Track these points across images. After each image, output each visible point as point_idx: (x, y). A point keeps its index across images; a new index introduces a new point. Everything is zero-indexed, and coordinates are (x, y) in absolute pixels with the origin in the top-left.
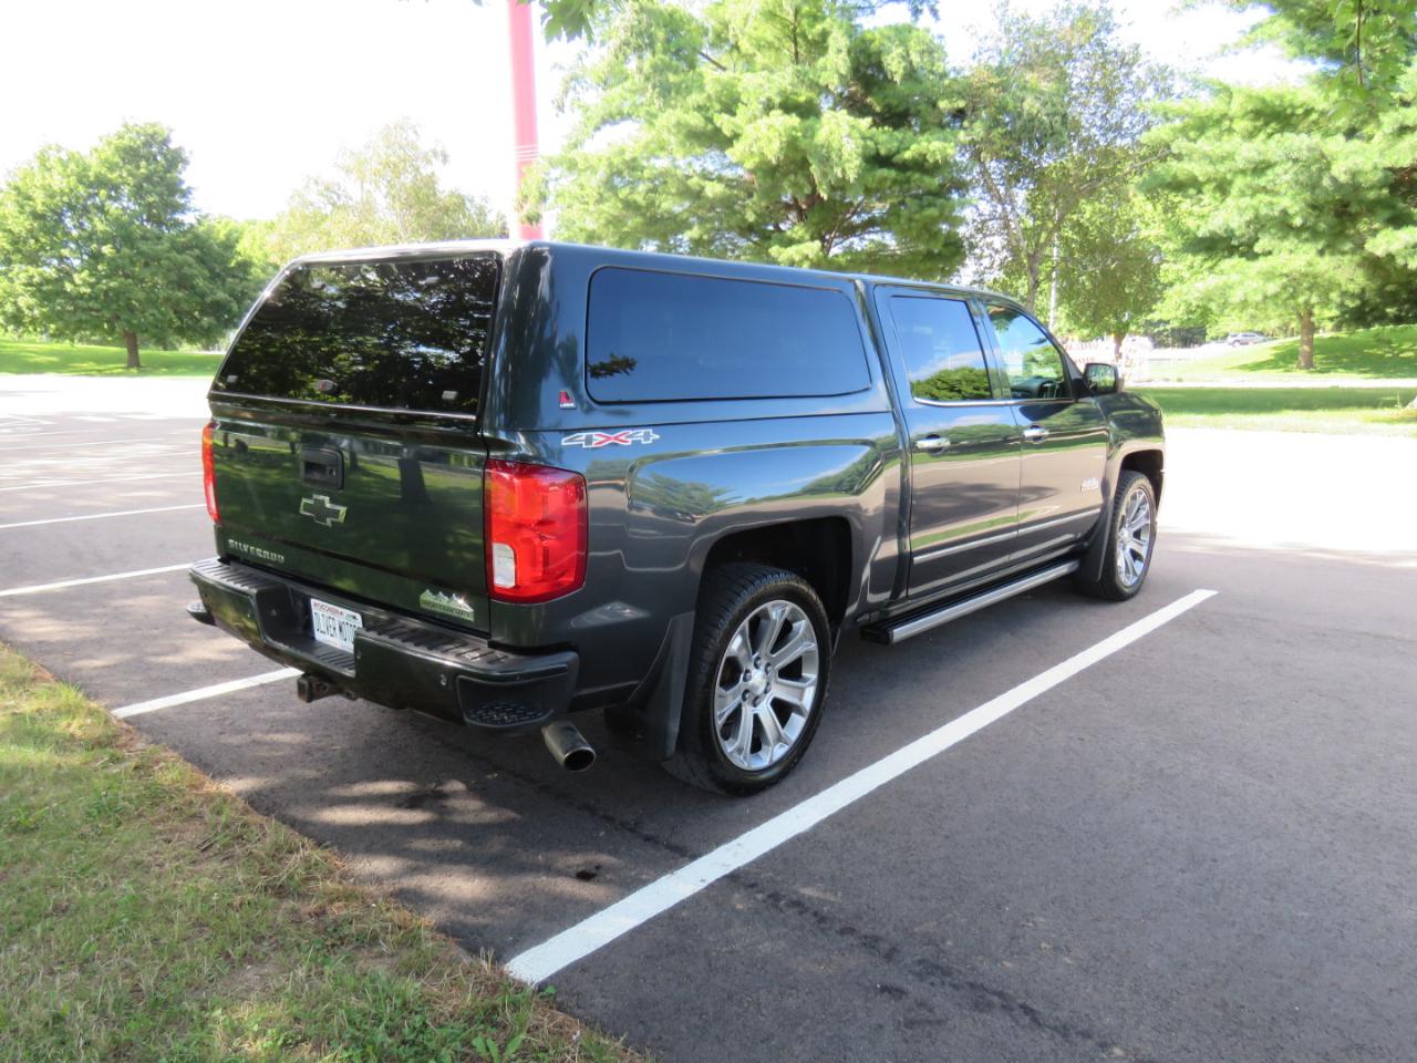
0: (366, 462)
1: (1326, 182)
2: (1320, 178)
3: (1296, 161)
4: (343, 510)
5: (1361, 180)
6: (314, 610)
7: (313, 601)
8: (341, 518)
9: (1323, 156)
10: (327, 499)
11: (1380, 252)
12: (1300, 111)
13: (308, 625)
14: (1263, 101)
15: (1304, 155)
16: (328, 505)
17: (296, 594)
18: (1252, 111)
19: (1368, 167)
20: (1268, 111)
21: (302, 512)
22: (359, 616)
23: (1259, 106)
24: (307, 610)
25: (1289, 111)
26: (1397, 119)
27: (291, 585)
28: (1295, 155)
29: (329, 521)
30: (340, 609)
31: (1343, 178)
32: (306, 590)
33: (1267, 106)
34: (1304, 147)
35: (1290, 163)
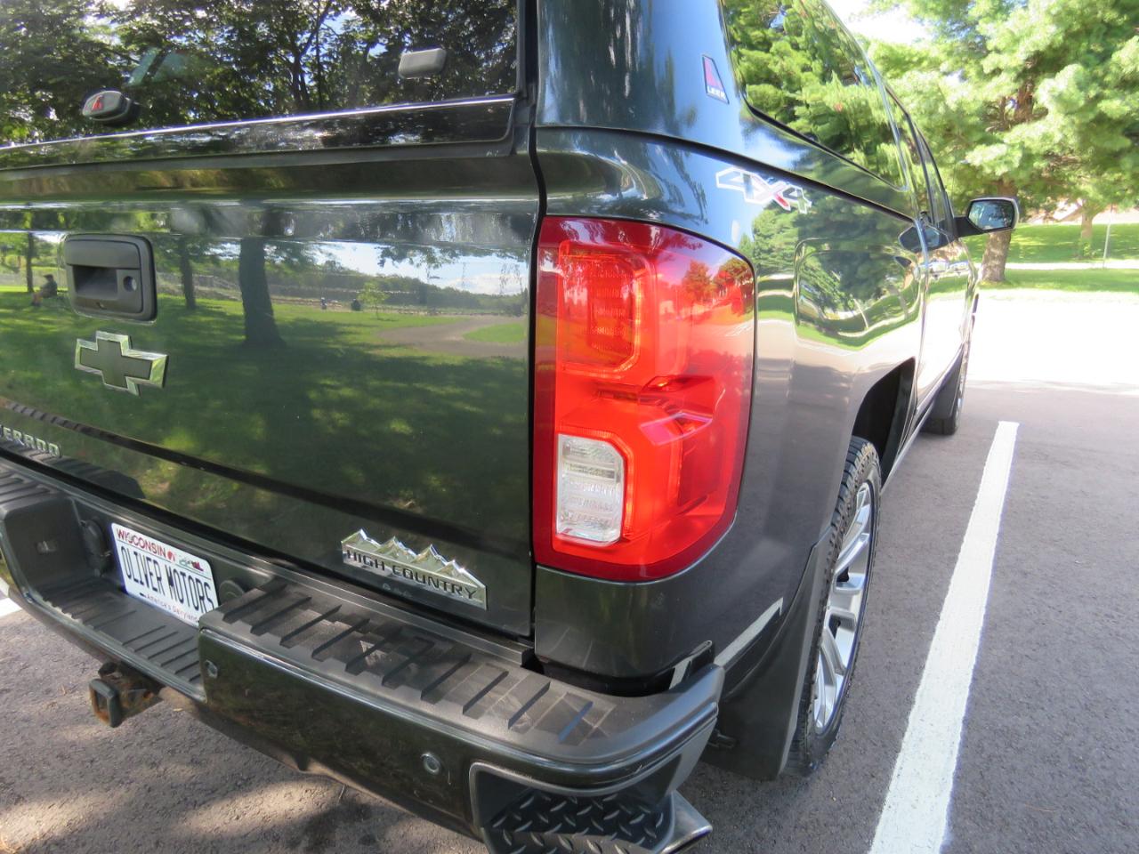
0: (205, 295)
1: (941, 110)
2: (937, 107)
3: (920, 93)
4: (158, 359)
5: (965, 108)
6: (119, 544)
7: (115, 527)
8: (156, 379)
9: (939, 90)
10: (123, 339)
11: (976, 163)
12: (915, 59)
13: (112, 564)
14: (891, 50)
15: (926, 89)
16: (127, 351)
17: (86, 513)
18: (883, 58)
19: (970, 100)
20: (893, 58)
21: (78, 366)
22: (204, 564)
23: (888, 53)
24: (107, 541)
25: (907, 59)
26: (993, 63)
27: (76, 496)
28: (920, 88)
29: (131, 385)
30: (168, 548)
31: (953, 107)
32: (100, 506)
33: (893, 54)
34: (927, 82)
35: (916, 95)
